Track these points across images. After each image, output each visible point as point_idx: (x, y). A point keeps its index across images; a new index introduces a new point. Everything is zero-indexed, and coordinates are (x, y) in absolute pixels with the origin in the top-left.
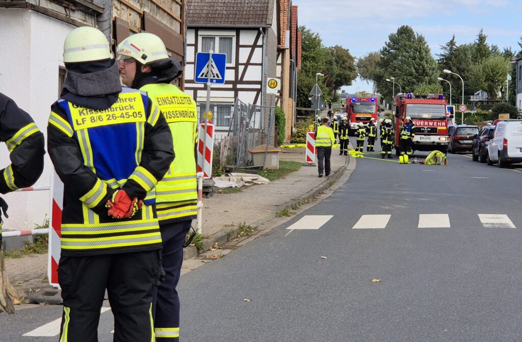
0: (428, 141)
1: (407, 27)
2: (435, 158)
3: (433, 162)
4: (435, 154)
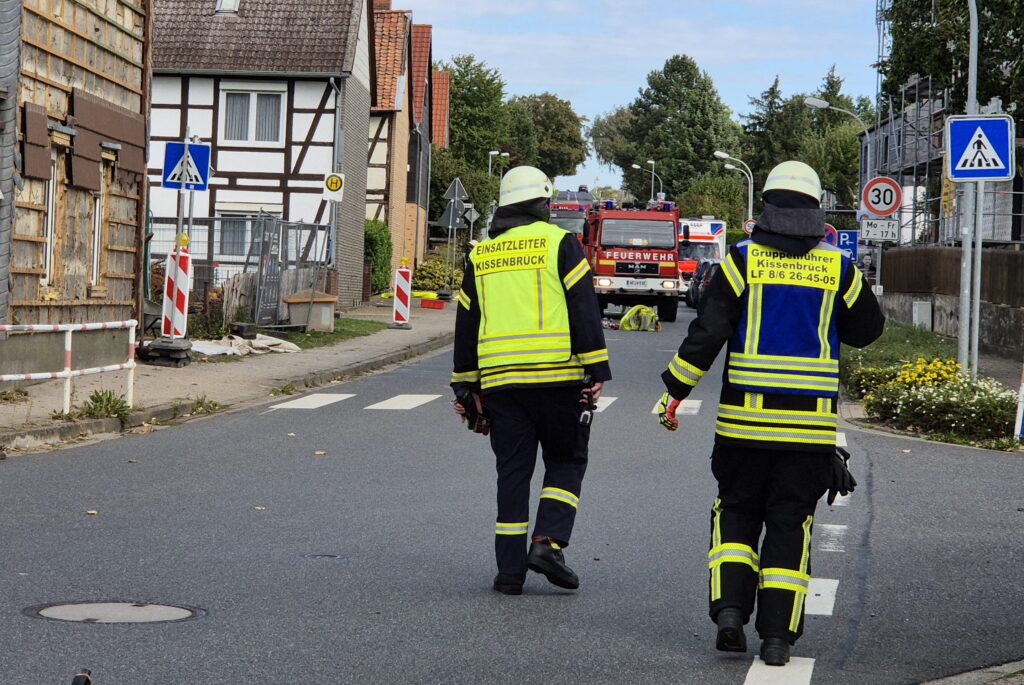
0: (641, 287)
1: (684, 58)
2: (638, 318)
3: (634, 326)
4: (638, 312)
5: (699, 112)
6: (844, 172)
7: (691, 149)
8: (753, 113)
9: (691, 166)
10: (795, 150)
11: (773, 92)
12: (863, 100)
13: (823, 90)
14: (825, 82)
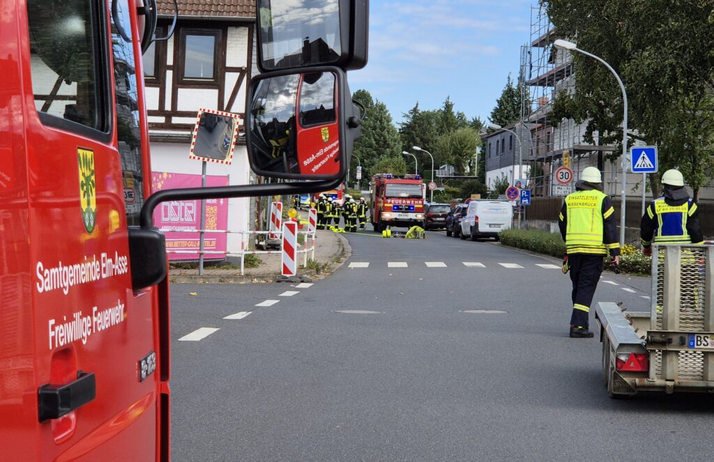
0: (405, 217)
1: (364, 91)
2: (415, 232)
3: (413, 236)
4: (415, 229)
5: (378, 122)
6: (460, 155)
7: (374, 142)
8: (405, 122)
9: (375, 152)
10: (427, 142)
11: (415, 110)
12: (460, 114)
13: (443, 109)
14: (444, 105)
